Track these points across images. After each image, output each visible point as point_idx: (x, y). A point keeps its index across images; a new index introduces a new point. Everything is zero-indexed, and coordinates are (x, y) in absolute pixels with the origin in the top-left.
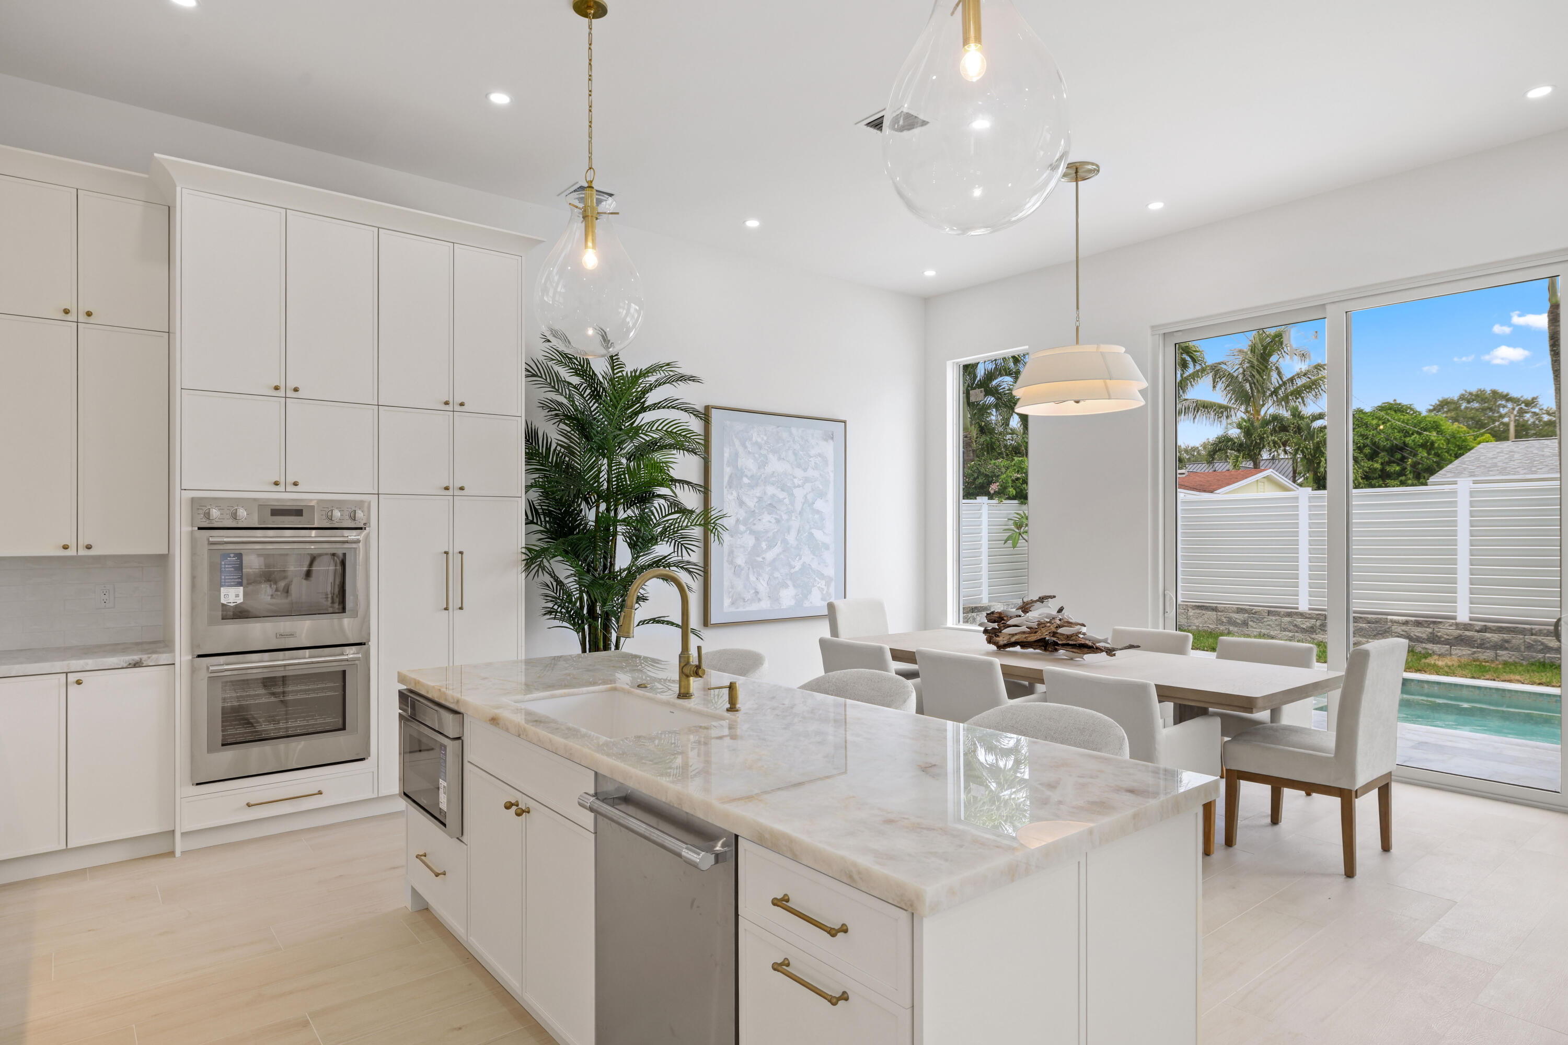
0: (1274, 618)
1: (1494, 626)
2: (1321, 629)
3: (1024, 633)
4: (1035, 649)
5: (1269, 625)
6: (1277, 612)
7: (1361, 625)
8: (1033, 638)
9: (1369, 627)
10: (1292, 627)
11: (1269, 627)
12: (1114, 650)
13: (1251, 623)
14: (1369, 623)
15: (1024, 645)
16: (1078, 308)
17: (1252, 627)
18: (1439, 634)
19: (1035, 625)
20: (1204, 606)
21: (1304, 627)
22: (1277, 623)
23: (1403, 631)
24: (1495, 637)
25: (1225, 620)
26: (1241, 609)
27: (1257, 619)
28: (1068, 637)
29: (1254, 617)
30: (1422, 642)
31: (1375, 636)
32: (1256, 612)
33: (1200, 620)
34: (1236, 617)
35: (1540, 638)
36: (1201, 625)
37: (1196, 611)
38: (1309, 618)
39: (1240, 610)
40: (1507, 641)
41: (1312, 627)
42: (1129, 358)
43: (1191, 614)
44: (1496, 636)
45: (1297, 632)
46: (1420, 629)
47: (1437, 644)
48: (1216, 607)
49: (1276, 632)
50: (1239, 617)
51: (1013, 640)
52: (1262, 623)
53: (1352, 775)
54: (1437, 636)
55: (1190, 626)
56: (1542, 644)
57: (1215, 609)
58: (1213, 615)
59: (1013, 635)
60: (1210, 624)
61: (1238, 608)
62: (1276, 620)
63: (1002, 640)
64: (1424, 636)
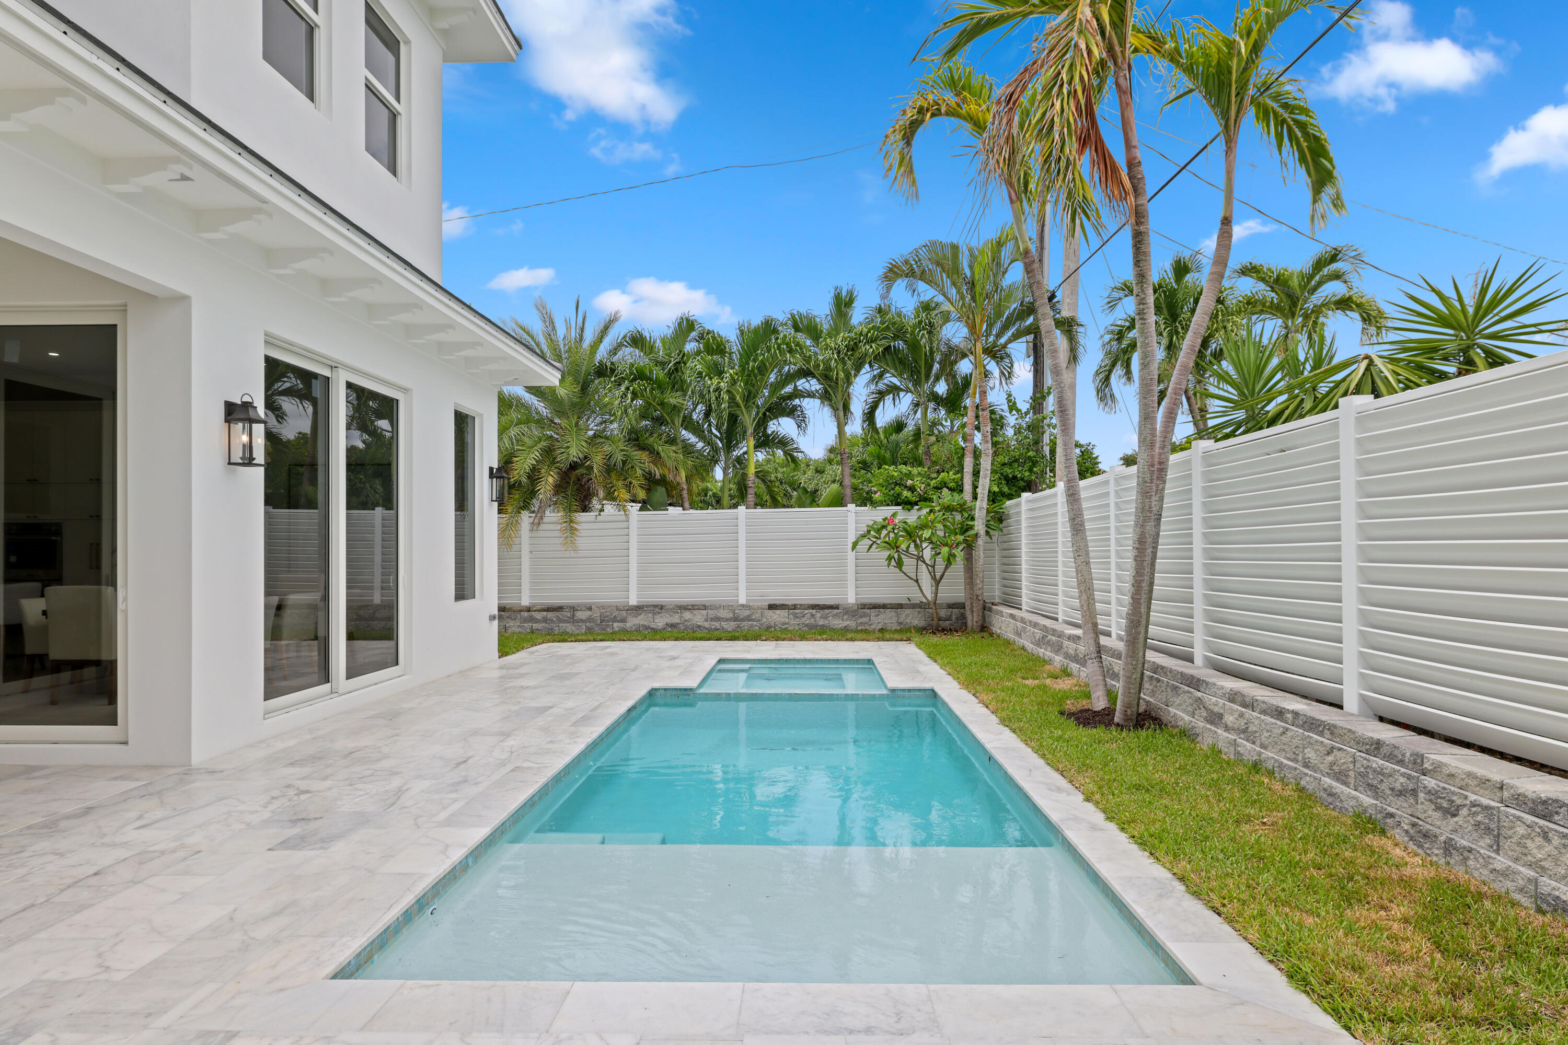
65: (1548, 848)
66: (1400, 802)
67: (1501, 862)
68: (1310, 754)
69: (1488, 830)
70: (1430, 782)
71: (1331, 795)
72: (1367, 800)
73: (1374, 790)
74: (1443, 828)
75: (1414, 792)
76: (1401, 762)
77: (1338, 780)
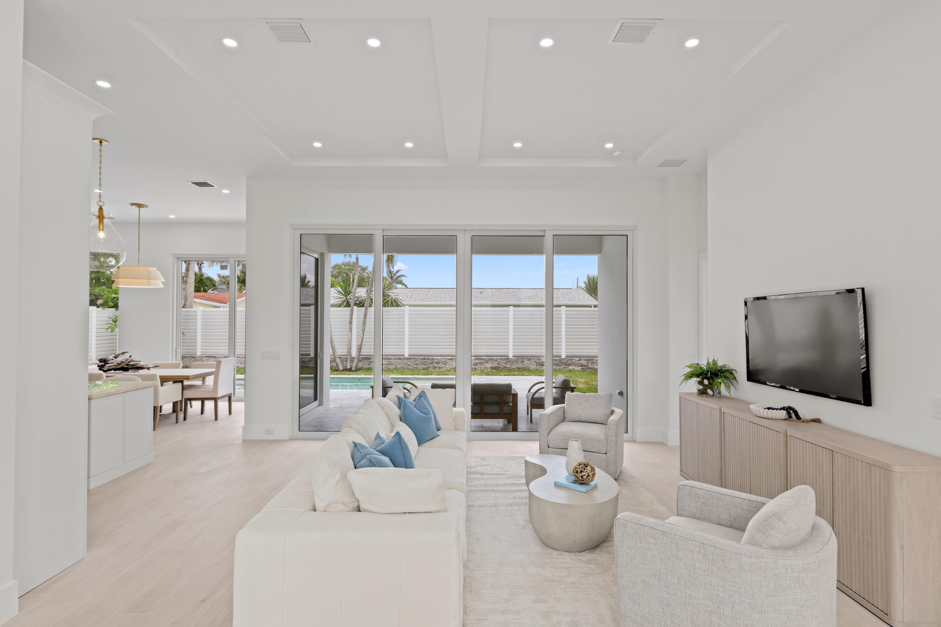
3: (115, 365)
4: (119, 371)
8: (119, 367)
12: (150, 368)
15: (115, 370)
16: (139, 252)
19: (120, 362)
20: (210, 356)
28: (133, 365)
42: (158, 272)
48: (215, 356)
51: (110, 368)
53: (217, 394)
57: (215, 357)
59: (110, 366)
61: (224, 356)
62: (239, 360)
63: (105, 369)
65: (453, 363)
66: (430, 365)
68: (409, 363)
69: (445, 363)
70: (436, 361)
71: (416, 368)
72: (424, 366)
74: (438, 366)
75: (433, 363)
76: (430, 359)
77: (416, 365)
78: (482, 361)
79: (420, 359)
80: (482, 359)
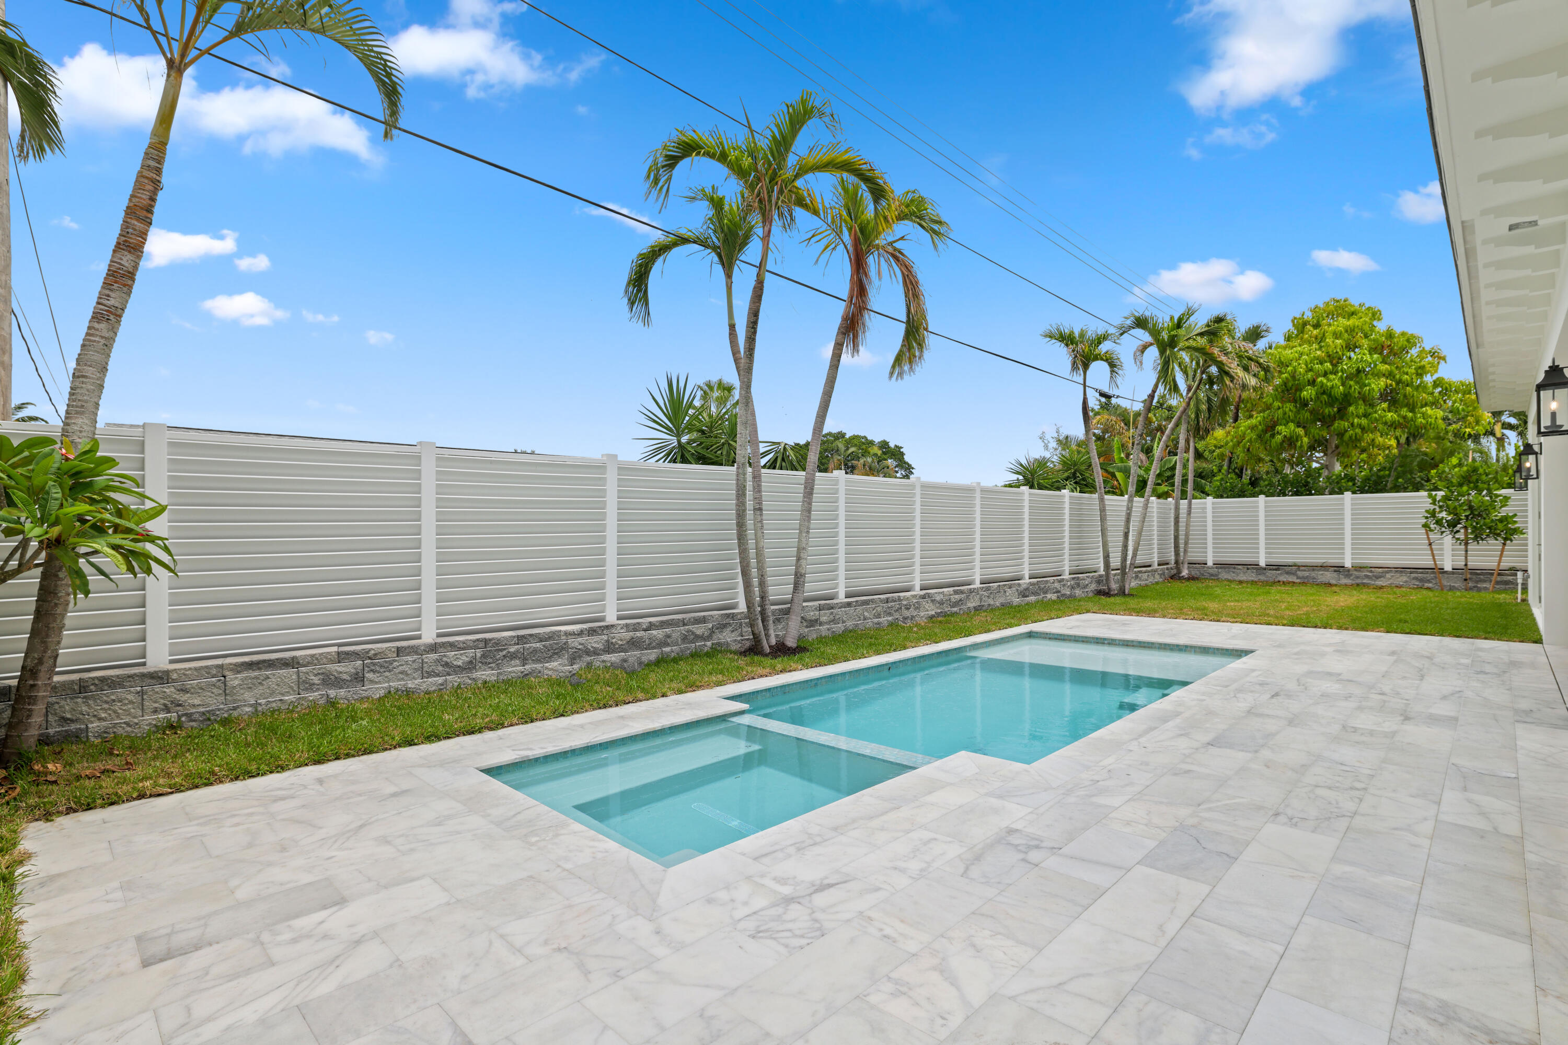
0: (409, 658)
1: (657, 621)
2: (482, 663)
5: (401, 673)
6: (412, 647)
7: (534, 645)
9: (544, 646)
10: (441, 668)
11: (401, 676)
13: (369, 675)
14: (541, 641)
17: (372, 682)
18: (614, 640)
20: (264, 661)
21: (460, 663)
22: (415, 665)
23: (580, 644)
24: (658, 634)
25: (316, 680)
26: (347, 653)
27: (381, 666)
29: (374, 664)
30: (598, 655)
31: (549, 657)
32: (375, 655)
33: (259, 690)
34: (339, 669)
35: (690, 627)
36: (263, 701)
37: (245, 674)
38: (463, 649)
39: (341, 657)
40: (668, 636)
41: (471, 662)
43: (236, 682)
44: (660, 631)
45: (449, 674)
46: (596, 638)
47: (612, 653)
48: (293, 658)
49: (416, 682)
50: (345, 669)
52: (390, 671)
54: (612, 643)
55: (235, 709)
56: (693, 633)
58: (289, 674)
60: (283, 695)
61: (337, 652)
62: (414, 661)
64: (600, 646)
67: (922, 614)
70: (905, 603)
73: (890, 614)
76: (895, 601)
78: (963, 596)
79: (881, 601)
80: (962, 592)
